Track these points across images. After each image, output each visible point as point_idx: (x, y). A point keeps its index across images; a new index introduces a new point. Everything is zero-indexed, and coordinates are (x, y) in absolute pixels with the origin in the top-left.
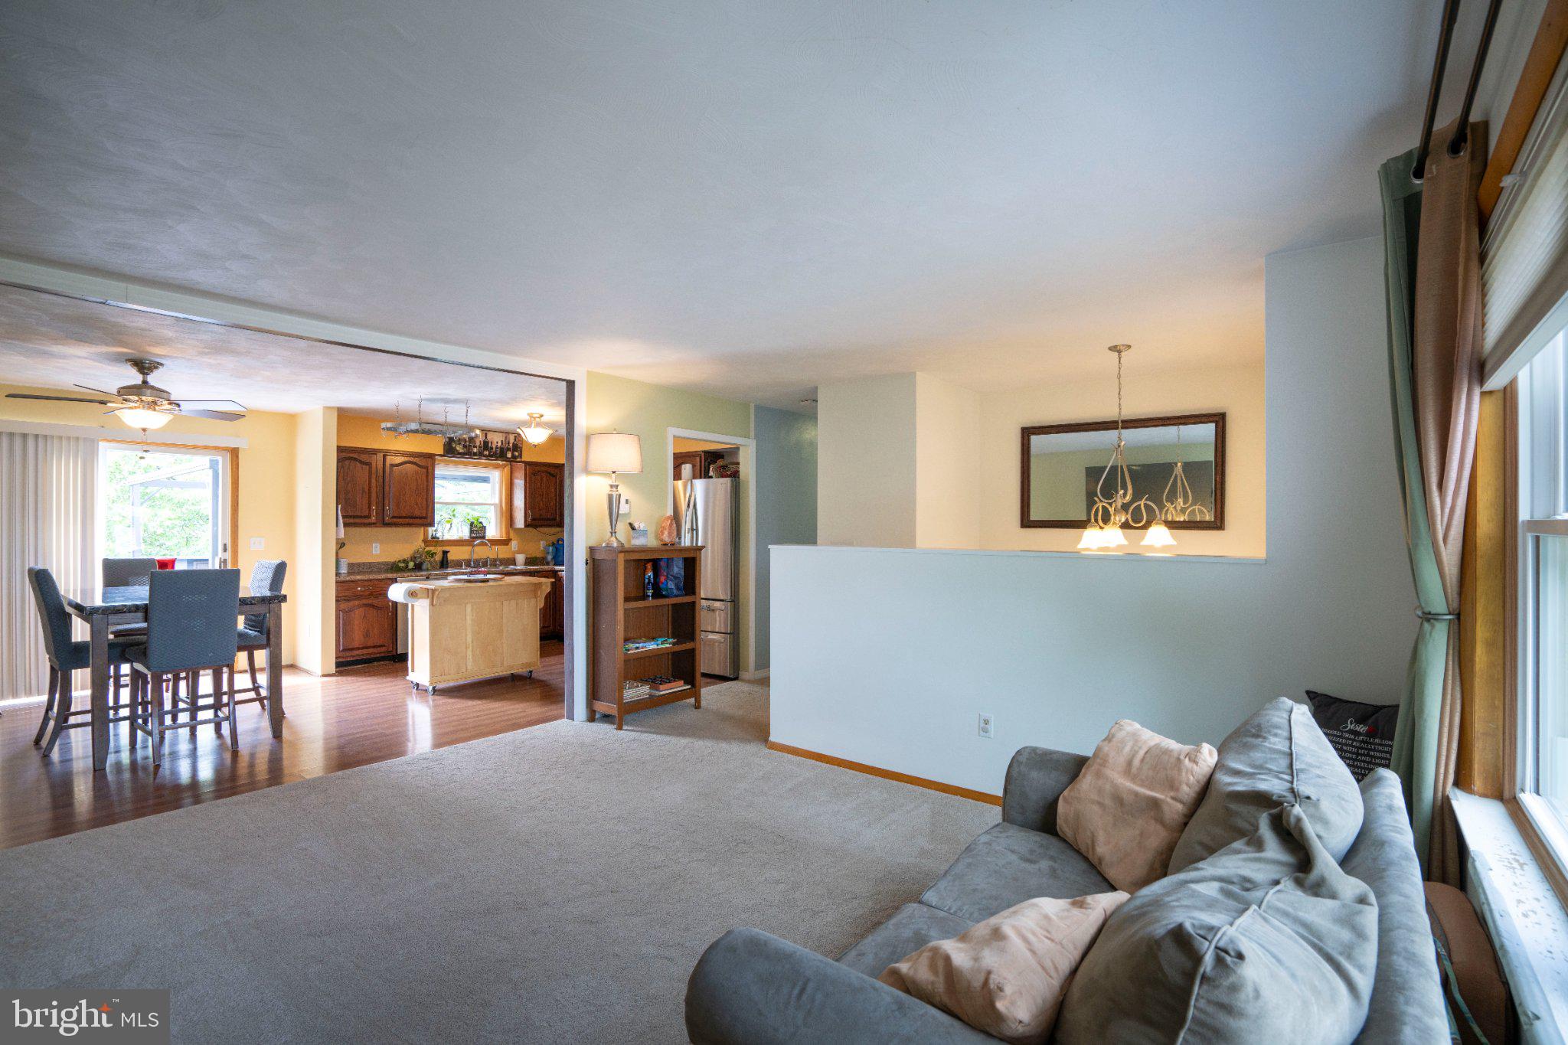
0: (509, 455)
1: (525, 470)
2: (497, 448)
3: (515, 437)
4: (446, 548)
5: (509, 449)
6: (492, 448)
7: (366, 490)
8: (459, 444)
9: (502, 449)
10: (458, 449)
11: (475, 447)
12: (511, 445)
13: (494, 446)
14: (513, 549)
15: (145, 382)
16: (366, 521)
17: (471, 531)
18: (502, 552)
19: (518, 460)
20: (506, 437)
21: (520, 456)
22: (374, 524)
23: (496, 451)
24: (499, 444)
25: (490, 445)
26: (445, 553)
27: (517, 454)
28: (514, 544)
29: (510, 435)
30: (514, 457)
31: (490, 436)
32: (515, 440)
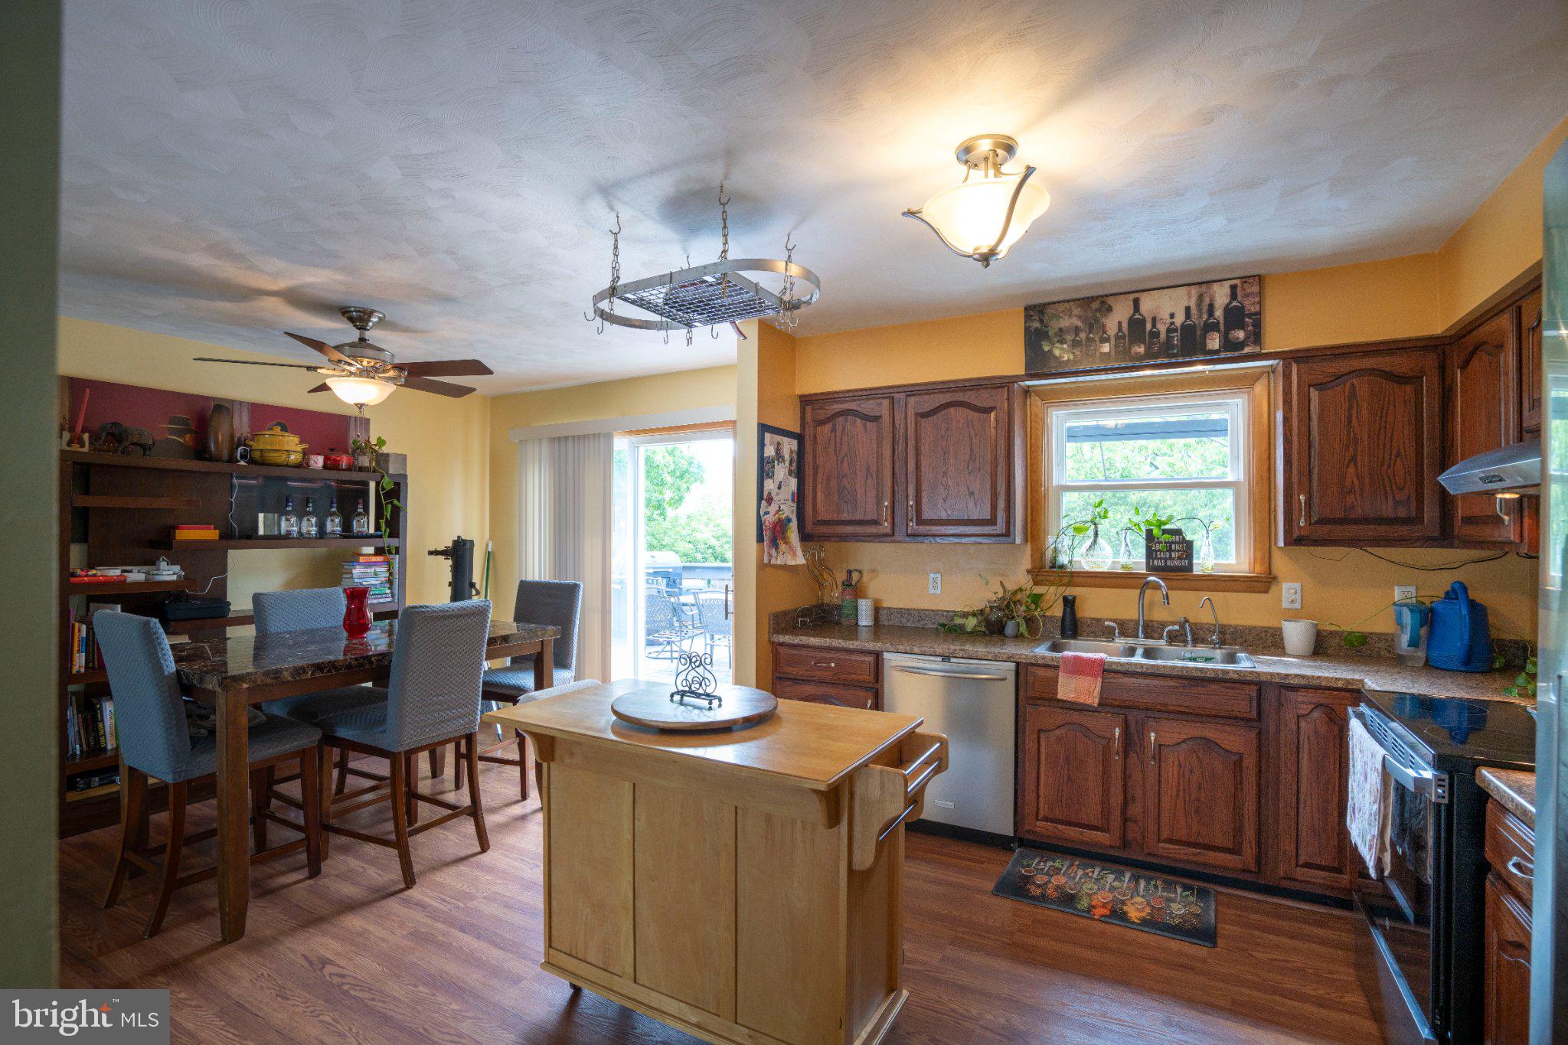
0: (1214, 342)
1: (1287, 376)
2: (1169, 331)
3: (1233, 288)
4: (1070, 592)
5: (1212, 327)
6: (1155, 334)
7: (873, 469)
8: (1062, 342)
9: (1188, 330)
10: (1057, 352)
11: (1107, 340)
12: (1219, 313)
13: (1162, 328)
14: (1285, 604)
15: (362, 340)
16: (872, 530)
17: (1150, 554)
18: (1244, 612)
19: (1247, 350)
20: (1200, 297)
21: (1257, 337)
22: (886, 535)
23: (1169, 339)
24: (1179, 320)
25: (1149, 326)
26: (1069, 603)
27: (1241, 335)
28: (1289, 592)
29: (1216, 286)
30: (1229, 345)
31: (1149, 305)
32: (1234, 295)
